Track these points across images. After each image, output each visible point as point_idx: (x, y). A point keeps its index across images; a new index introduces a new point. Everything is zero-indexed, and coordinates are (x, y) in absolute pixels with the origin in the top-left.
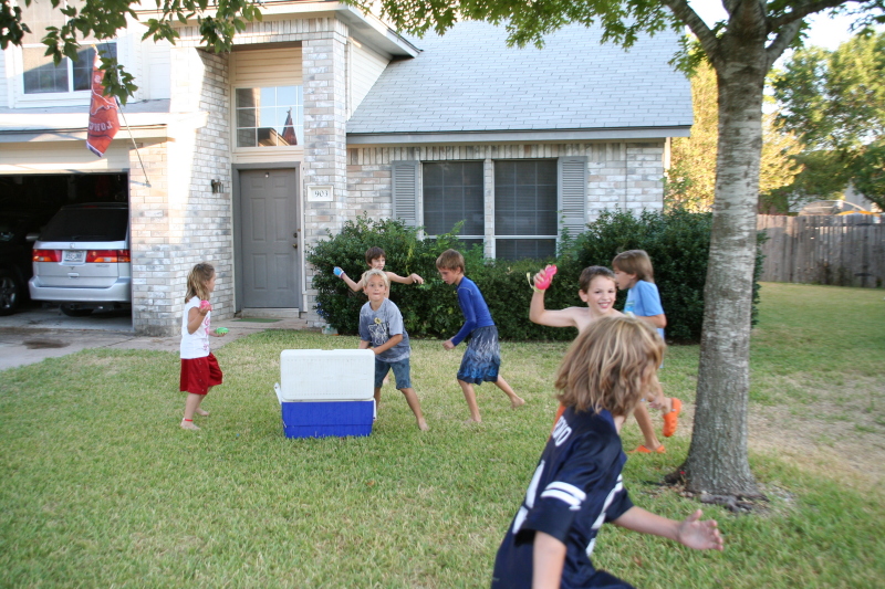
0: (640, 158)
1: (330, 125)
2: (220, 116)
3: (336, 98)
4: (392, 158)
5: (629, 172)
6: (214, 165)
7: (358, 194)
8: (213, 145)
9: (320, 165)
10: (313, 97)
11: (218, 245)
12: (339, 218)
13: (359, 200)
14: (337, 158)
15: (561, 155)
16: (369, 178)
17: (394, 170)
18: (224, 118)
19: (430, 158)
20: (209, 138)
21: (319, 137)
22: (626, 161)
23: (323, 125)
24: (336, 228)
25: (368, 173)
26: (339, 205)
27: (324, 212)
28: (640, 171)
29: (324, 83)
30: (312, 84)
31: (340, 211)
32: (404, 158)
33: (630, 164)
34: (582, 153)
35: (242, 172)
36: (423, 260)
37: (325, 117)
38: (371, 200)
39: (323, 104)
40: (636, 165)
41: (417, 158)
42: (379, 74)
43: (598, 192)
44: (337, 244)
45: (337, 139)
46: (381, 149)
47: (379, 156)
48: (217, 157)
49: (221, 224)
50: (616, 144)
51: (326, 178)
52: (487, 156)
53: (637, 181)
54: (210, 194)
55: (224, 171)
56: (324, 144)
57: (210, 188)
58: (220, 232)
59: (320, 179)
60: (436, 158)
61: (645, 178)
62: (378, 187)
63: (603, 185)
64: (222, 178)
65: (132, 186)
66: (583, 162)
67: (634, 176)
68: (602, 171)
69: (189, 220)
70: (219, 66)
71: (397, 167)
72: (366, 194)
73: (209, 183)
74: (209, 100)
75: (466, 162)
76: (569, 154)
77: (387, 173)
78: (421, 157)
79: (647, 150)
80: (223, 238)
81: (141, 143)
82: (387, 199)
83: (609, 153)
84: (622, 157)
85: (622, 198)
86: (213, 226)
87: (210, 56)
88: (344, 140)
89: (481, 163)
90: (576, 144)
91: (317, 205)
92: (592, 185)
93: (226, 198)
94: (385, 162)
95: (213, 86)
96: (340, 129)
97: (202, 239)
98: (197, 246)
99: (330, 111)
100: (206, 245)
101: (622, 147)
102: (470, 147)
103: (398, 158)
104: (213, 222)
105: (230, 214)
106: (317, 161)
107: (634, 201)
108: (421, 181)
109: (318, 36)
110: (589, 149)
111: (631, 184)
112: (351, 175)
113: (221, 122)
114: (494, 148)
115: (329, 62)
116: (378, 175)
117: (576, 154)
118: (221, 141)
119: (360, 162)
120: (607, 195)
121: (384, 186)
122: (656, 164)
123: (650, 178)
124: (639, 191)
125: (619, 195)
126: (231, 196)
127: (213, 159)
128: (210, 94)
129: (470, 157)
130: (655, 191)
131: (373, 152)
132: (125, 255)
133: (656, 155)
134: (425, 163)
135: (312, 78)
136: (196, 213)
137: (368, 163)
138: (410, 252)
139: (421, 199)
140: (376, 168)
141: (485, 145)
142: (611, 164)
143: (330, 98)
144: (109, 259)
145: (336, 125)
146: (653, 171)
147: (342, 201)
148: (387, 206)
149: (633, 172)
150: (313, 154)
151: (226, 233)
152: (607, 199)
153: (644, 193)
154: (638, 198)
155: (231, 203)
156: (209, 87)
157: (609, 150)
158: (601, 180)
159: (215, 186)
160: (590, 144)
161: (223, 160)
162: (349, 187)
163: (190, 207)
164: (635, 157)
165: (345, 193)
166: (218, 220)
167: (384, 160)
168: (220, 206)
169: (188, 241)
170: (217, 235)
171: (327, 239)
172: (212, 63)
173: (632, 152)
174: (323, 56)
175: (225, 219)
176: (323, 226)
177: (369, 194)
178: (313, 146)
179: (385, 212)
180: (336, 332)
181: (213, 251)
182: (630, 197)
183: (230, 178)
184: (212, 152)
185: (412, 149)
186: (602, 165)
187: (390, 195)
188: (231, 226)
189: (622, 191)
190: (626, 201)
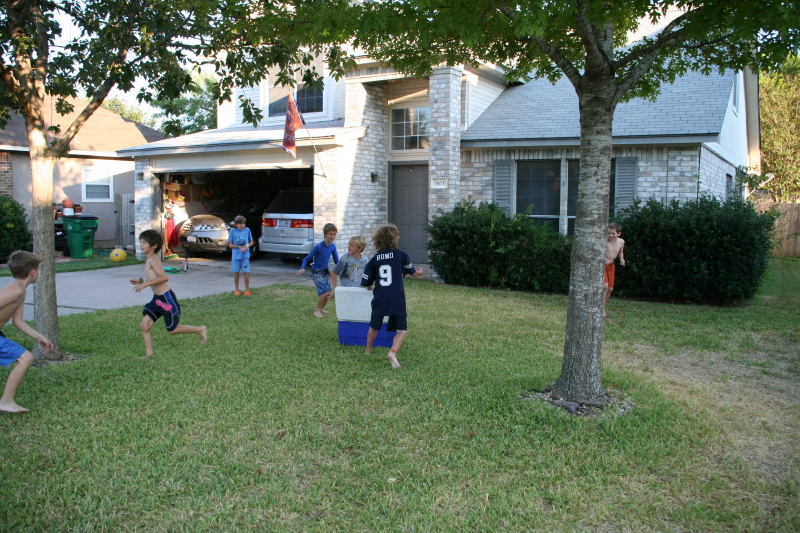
0: (678, 158)
1: (447, 134)
2: (380, 129)
3: (452, 115)
4: (495, 158)
5: (670, 169)
6: (374, 162)
7: (470, 183)
8: (373, 149)
9: (440, 163)
10: (436, 115)
11: (375, 217)
12: (451, 201)
13: (471, 188)
14: (451, 158)
15: (618, 156)
16: (479, 172)
17: (496, 167)
18: (383, 130)
19: (521, 158)
20: (371, 144)
21: (439, 143)
22: (667, 161)
23: (442, 134)
24: (449, 207)
25: (478, 168)
26: (452, 191)
27: (442, 196)
28: (679, 169)
29: (443, 105)
30: (436, 106)
31: (453, 195)
32: (504, 158)
33: (671, 163)
34: (634, 154)
35: (395, 168)
36: (503, 232)
37: (444, 129)
38: (480, 188)
39: (442, 120)
40: (676, 164)
41: (513, 158)
42: (495, 97)
43: (645, 184)
44: (445, 219)
45: (451, 144)
46: (488, 151)
47: (486, 156)
48: (376, 157)
49: (378, 203)
50: (660, 148)
51: (443, 172)
52: (562, 157)
53: (676, 177)
54: (370, 183)
55: (382, 167)
56: (442, 148)
57: (370, 178)
58: (377, 209)
59: (439, 173)
60: (526, 158)
61: (682, 174)
62: (485, 178)
63: (649, 179)
64: (380, 172)
65: (315, 177)
66: (634, 161)
67: (674, 173)
68: (649, 169)
69: (352, 200)
70: (380, 94)
71: (498, 164)
72: (476, 184)
73: (369, 175)
74: (371, 118)
75: (548, 161)
76: (624, 155)
77: (491, 169)
78: (515, 157)
79: (684, 153)
80: (380, 213)
81: (320, 149)
82: (490, 188)
83: (655, 156)
84: (665, 158)
85: (664, 190)
86: (370, 205)
87: (373, 88)
88: (459, 145)
89: (559, 161)
90: (629, 148)
91: (437, 191)
92: (641, 179)
93: (383, 184)
94: (490, 161)
95: (375, 109)
96: (455, 137)
97: (362, 213)
98: (358, 218)
99: (447, 125)
100: (366, 218)
101: (665, 150)
102: (550, 150)
103: (499, 158)
104: (372, 202)
105: (386, 196)
106: (437, 159)
107: (673, 192)
108: (515, 175)
109: (440, 72)
110: (639, 152)
111: (671, 178)
112: (465, 170)
113: (381, 133)
114: (568, 151)
115: (447, 90)
116: (485, 170)
117: (629, 155)
118: (380, 146)
119: (473, 161)
120: (652, 187)
121: (489, 178)
122: (693, 164)
123: (686, 174)
124: (677, 184)
125: (661, 187)
126: (387, 184)
127: (373, 158)
128: (372, 114)
129: (550, 157)
130: (690, 184)
131: (481, 153)
132: (310, 223)
133: (692, 156)
134: (518, 162)
135: (436, 102)
136: (358, 196)
137: (478, 162)
138: (493, 226)
139: (515, 188)
140: (484, 165)
141: (561, 149)
142: (657, 163)
143: (448, 115)
144: (303, 225)
145: (451, 134)
146: (689, 169)
147: (455, 189)
148: (491, 192)
149: (673, 169)
150: (435, 155)
151: (382, 209)
152: (652, 190)
153: (681, 186)
154: (676, 190)
155: (386, 189)
156: (371, 109)
157: (655, 153)
158: (648, 176)
159: (374, 177)
160: (640, 148)
161: (381, 159)
162: (463, 179)
163: (354, 192)
164: (674, 158)
165: (458, 183)
166: (375, 201)
167: (488, 159)
168: (379, 191)
169: (351, 214)
170: (375, 211)
171: (439, 215)
172: (374, 93)
173: (672, 154)
174: (443, 86)
175: (382, 200)
176: (440, 206)
177: (478, 183)
178: (435, 150)
179: (489, 197)
180: (443, 281)
181: (371, 221)
182: (671, 189)
183: (386, 171)
184: (373, 153)
185: (509, 151)
186: (649, 164)
187: (493, 185)
188: (386, 205)
189: (664, 184)
190: (667, 192)
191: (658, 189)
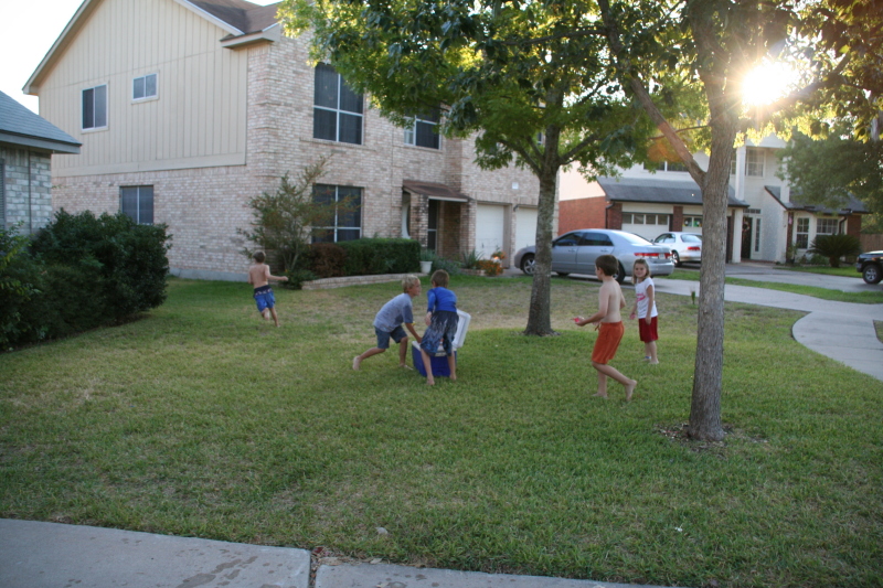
0: (38, 166)
5: (30, 178)
22: (29, 168)
28: (38, 177)
40: (35, 172)
43: (12, 194)
50: (22, 150)
53: (36, 187)
61: (41, 184)
63: (14, 188)
66: (2, 164)
67: (34, 182)
68: (14, 175)
79: (43, 160)
83: (16, 159)
84: (26, 164)
85: (27, 201)
92: (8, 187)
101: (26, 153)
107: (35, 204)
110: (4, 153)
111: (33, 188)
120: (17, 197)
122: (47, 173)
123: (44, 184)
124: (37, 195)
125: (25, 198)
133: (47, 165)
142: (19, 169)
146: (45, 178)
149: (35, 179)
152: (16, 201)
153: (41, 197)
154: (37, 202)
157: (18, 156)
158: (13, 183)
160: (4, 147)
164: (35, 165)
173: (33, 159)
182: (33, 201)
186: (13, 169)
189: (27, 195)
190: (30, 204)
191: (22, 200)
